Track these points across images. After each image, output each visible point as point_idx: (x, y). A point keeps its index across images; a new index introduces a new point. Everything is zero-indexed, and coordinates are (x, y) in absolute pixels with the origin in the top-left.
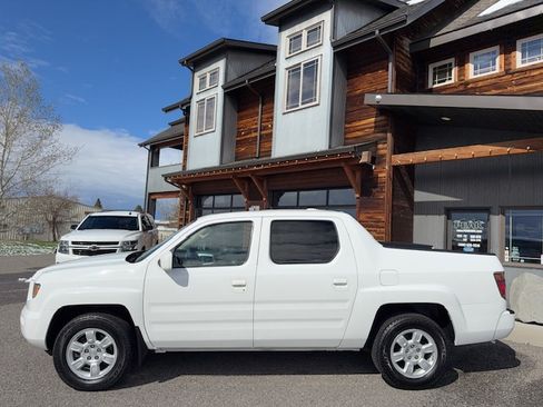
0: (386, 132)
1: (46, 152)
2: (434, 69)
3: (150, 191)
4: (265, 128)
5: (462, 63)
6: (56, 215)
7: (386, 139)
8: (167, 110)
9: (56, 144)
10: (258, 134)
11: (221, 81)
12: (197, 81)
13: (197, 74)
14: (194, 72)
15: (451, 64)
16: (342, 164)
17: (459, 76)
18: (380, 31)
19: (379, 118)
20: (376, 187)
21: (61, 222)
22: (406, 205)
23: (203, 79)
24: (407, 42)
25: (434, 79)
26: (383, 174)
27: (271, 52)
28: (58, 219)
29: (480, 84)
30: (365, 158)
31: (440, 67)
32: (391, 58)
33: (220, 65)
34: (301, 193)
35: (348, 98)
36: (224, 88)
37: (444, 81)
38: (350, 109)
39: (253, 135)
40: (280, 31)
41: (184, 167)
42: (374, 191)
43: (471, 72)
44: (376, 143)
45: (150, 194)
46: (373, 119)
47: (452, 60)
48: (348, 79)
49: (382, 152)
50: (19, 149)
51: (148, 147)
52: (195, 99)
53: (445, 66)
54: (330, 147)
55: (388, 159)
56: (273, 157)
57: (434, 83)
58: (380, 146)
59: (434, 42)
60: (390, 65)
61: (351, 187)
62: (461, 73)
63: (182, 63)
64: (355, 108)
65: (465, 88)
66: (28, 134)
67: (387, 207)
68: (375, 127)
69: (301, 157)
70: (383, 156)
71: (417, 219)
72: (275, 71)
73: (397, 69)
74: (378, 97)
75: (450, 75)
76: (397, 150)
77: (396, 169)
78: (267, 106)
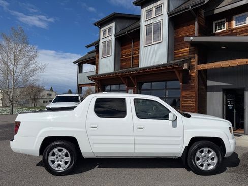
0: (195, 54)
1: (32, 67)
2: (216, 24)
3: (79, 83)
4: (135, 54)
5: (230, 21)
6: (35, 95)
7: (195, 57)
8: (88, 47)
9: (36, 63)
10: (131, 56)
11: (114, 33)
12: (102, 33)
13: (102, 30)
14: (100, 28)
15: (224, 21)
16: (174, 70)
17: (229, 27)
18: (192, 7)
19: (191, 48)
20: (190, 80)
21: (37, 98)
22: (204, 88)
23: (105, 31)
24: (203, 11)
25: (216, 28)
26: (194, 74)
27: (138, 18)
28: (36, 97)
29: (239, 30)
30: (185, 66)
31: (219, 23)
32: (196, 19)
33: (113, 25)
34: (153, 83)
35: (175, 39)
36: (115, 35)
37: (221, 29)
38: (176, 44)
39: (129, 57)
40: (142, 8)
41: (97, 72)
42: (190, 81)
43: (234, 25)
44: (190, 59)
45: (79, 85)
46: (188, 48)
47: (225, 20)
48: (175, 30)
49: (193, 63)
50: (21, 66)
51: (78, 63)
52: (101, 41)
53: (221, 22)
54: (168, 62)
55: (196, 66)
56: (140, 67)
57: (216, 31)
58: (192, 61)
59: (216, 11)
60: (196, 22)
61: (178, 80)
62: (230, 25)
63: (95, 25)
64: (179, 43)
65: (231, 32)
66: (24, 59)
67: (196, 89)
68: (189, 52)
69: (154, 67)
70: (194, 65)
71: (208, 94)
72: (140, 27)
73: (199, 24)
74: (191, 38)
75: (224, 26)
76: (200, 62)
77: (199, 71)
78: (136, 43)
